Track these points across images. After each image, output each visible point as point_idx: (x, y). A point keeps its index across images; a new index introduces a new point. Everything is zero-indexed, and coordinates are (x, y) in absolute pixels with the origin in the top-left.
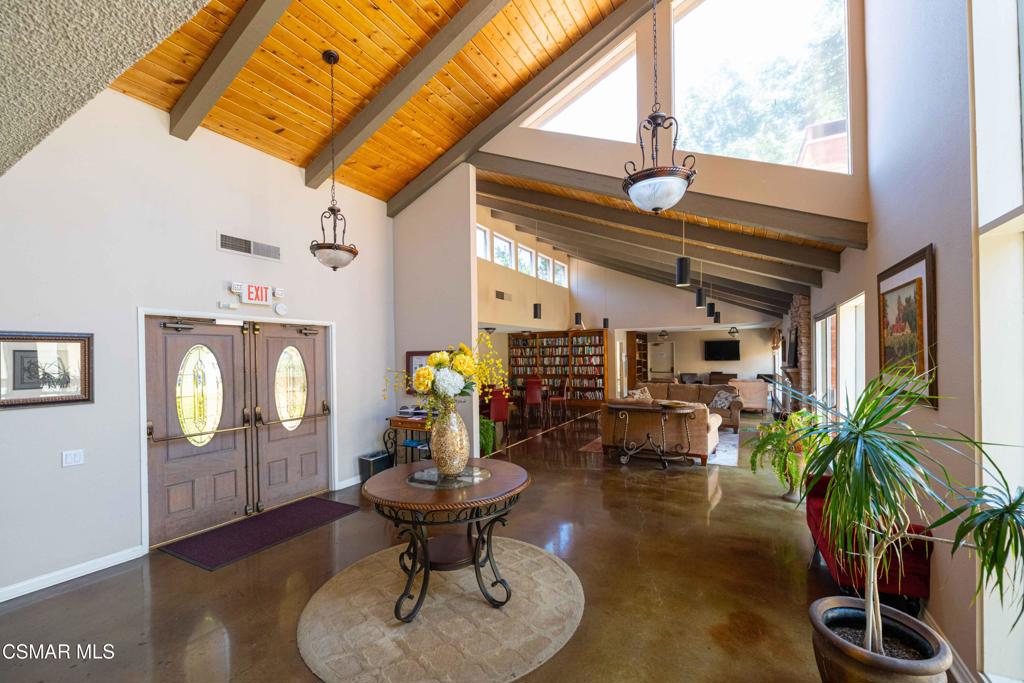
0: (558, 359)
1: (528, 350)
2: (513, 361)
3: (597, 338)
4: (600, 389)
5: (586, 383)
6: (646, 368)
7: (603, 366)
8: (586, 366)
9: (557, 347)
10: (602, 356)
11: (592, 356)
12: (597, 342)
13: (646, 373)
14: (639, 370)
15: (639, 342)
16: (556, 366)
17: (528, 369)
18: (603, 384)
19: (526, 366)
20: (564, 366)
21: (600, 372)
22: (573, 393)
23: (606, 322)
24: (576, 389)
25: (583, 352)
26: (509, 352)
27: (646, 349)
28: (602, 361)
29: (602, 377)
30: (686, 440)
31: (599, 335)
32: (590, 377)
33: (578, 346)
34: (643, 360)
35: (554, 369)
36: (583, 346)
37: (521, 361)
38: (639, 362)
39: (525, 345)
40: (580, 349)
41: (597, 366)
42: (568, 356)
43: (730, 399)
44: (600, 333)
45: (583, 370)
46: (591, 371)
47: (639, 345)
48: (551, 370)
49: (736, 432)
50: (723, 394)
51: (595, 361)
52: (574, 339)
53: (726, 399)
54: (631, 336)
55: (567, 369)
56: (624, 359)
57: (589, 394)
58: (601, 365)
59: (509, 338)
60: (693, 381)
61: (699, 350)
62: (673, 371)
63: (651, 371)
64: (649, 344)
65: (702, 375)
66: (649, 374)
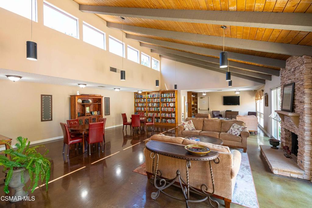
0: (155, 104)
1: (142, 100)
2: (136, 105)
3: (172, 94)
4: (174, 118)
5: (167, 115)
6: (197, 108)
7: (175, 107)
8: (168, 107)
9: (155, 98)
10: (174, 102)
11: (170, 103)
12: (172, 96)
13: (197, 110)
14: (193, 109)
15: (193, 97)
16: (154, 107)
17: (143, 108)
18: (175, 116)
19: (141, 107)
20: (158, 107)
21: (174, 110)
22: (162, 120)
23: (176, 86)
24: (163, 118)
25: (166, 100)
26: (135, 101)
27: (197, 100)
28: (174, 105)
29: (174, 112)
30: (210, 181)
31: (173, 92)
32: (169, 113)
33: (164, 98)
34: (195, 104)
35: (153, 108)
36: (166, 98)
37: (140, 105)
38: (193, 106)
39: (141, 98)
40: (165, 99)
41: (172, 107)
42: (159, 103)
43: (241, 129)
44: (174, 92)
45: (166, 109)
46: (170, 110)
47: (193, 98)
48: (152, 109)
49: (245, 152)
50: (236, 126)
51: (172, 105)
52: (162, 95)
53: (238, 129)
54: (189, 93)
55: (159, 108)
56: (186, 104)
57: (168, 120)
58: (174, 107)
59: (135, 94)
60: (218, 115)
61: (221, 101)
62: (209, 109)
63: (199, 110)
64: (198, 97)
65: (222, 112)
66: (198, 110)
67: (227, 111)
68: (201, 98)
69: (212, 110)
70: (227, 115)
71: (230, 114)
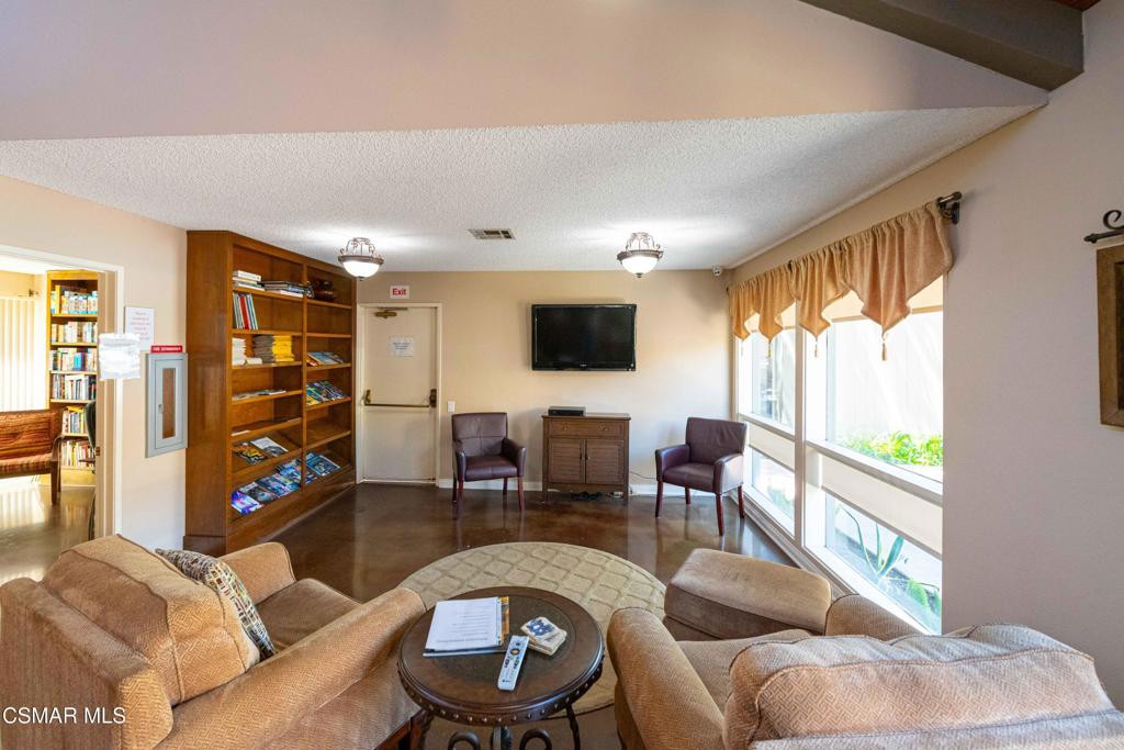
6: (351, 390)
13: (350, 406)
60: (492, 442)
61: (514, 337)
62: (433, 402)
63: (368, 402)
64: (360, 309)
65: (519, 419)
66: (361, 411)
67: (556, 414)
68: (386, 313)
69: (453, 409)
70: (553, 444)
71: (575, 438)
